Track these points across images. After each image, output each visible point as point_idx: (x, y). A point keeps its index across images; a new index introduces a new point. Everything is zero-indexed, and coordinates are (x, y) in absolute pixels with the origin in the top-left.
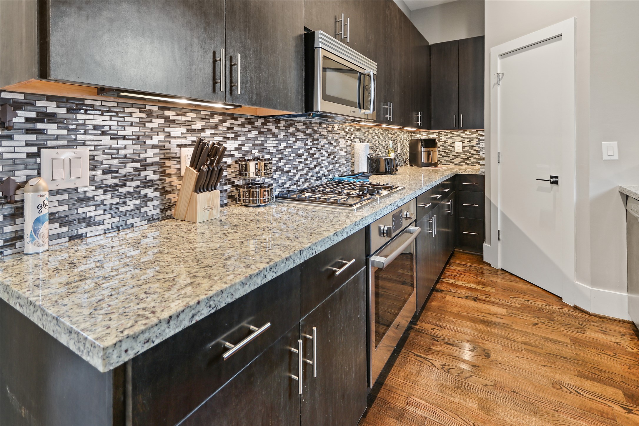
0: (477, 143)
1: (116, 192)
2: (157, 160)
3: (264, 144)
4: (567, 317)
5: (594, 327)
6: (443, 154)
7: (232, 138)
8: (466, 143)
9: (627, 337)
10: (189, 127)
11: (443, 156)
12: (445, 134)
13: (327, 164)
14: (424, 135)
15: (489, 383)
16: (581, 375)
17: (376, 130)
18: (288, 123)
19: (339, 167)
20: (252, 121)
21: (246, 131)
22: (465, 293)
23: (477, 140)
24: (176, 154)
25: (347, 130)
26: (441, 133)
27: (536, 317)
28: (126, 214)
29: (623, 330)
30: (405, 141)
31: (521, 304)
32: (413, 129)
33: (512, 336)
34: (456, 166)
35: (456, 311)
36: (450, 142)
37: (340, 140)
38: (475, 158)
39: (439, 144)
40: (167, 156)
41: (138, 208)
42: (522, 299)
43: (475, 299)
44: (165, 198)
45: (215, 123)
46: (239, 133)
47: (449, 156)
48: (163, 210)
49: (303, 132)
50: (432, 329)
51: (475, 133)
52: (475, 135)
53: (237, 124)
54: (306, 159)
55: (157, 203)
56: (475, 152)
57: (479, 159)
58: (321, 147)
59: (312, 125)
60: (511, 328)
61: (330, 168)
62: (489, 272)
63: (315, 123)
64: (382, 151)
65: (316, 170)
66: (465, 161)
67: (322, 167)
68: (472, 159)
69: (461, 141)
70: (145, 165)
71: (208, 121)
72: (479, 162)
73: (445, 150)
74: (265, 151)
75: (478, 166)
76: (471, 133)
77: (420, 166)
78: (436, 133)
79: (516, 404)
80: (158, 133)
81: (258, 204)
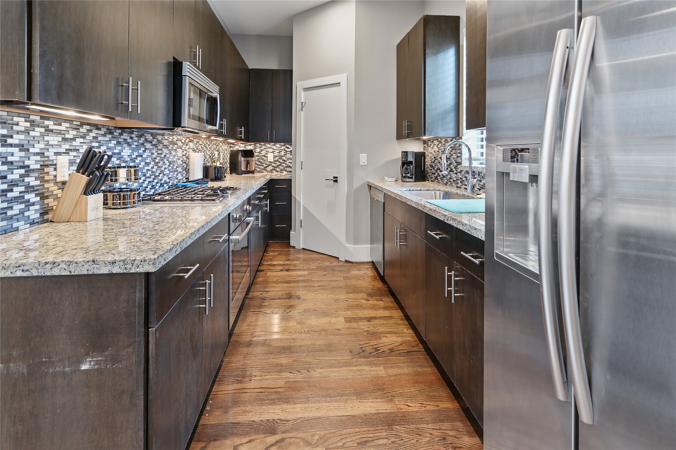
0: (285, 154)
1: (4, 197)
2: (38, 166)
3: (121, 153)
4: (341, 267)
5: (354, 269)
6: (258, 163)
7: (96, 147)
8: (276, 154)
9: (370, 269)
10: (63, 136)
11: (258, 165)
12: (260, 146)
13: (168, 172)
14: (241, 146)
15: (301, 311)
16: (348, 293)
17: (205, 142)
18: (139, 134)
19: (177, 175)
20: (112, 131)
21: (107, 141)
22: (281, 268)
23: (285, 152)
24: (53, 161)
25: (183, 141)
26: (256, 145)
27: (325, 271)
28: (12, 218)
29: (368, 267)
30: (226, 151)
31: (316, 266)
32: (233, 141)
33: (312, 284)
34: (268, 173)
35: (276, 280)
36: (263, 153)
37: (178, 150)
38: (283, 166)
39: (256, 154)
40: (46, 163)
41: (22, 212)
42: (316, 264)
43: (287, 270)
44: (44, 203)
45: (84, 132)
46: (102, 142)
47: (263, 164)
48: (42, 214)
49: (151, 142)
50: (261, 294)
51: (283, 146)
52: (283, 148)
53: (100, 134)
54: (153, 168)
55: (37, 207)
56: (283, 161)
57: (286, 167)
58: (163, 156)
59: (158, 136)
60: (311, 281)
61: (170, 176)
62: (295, 252)
63: (160, 134)
64: (209, 161)
65: (160, 178)
66: (276, 169)
67: (164, 175)
68: (281, 167)
69: (273, 152)
70: (28, 171)
71: (78, 131)
72: (286, 169)
73: (259, 160)
74: (122, 159)
75: (285, 173)
76: (280, 146)
77: (240, 173)
78: (252, 145)
79: (317, 315)
80: (39, 141)
81: (129, 206)
